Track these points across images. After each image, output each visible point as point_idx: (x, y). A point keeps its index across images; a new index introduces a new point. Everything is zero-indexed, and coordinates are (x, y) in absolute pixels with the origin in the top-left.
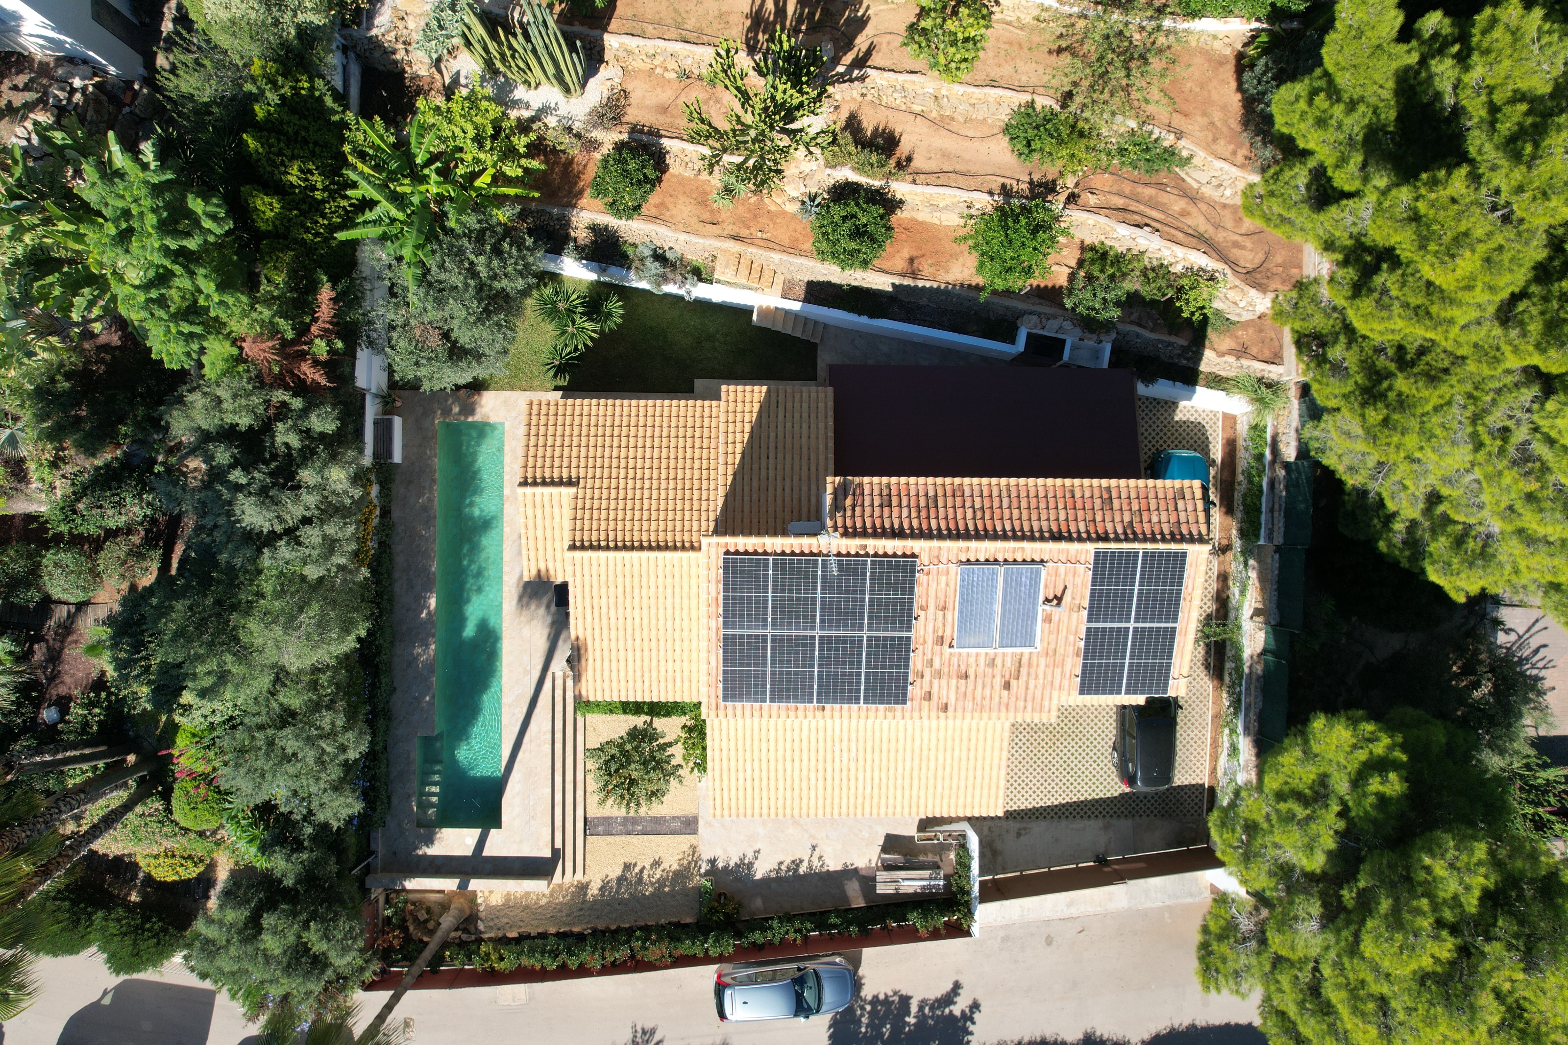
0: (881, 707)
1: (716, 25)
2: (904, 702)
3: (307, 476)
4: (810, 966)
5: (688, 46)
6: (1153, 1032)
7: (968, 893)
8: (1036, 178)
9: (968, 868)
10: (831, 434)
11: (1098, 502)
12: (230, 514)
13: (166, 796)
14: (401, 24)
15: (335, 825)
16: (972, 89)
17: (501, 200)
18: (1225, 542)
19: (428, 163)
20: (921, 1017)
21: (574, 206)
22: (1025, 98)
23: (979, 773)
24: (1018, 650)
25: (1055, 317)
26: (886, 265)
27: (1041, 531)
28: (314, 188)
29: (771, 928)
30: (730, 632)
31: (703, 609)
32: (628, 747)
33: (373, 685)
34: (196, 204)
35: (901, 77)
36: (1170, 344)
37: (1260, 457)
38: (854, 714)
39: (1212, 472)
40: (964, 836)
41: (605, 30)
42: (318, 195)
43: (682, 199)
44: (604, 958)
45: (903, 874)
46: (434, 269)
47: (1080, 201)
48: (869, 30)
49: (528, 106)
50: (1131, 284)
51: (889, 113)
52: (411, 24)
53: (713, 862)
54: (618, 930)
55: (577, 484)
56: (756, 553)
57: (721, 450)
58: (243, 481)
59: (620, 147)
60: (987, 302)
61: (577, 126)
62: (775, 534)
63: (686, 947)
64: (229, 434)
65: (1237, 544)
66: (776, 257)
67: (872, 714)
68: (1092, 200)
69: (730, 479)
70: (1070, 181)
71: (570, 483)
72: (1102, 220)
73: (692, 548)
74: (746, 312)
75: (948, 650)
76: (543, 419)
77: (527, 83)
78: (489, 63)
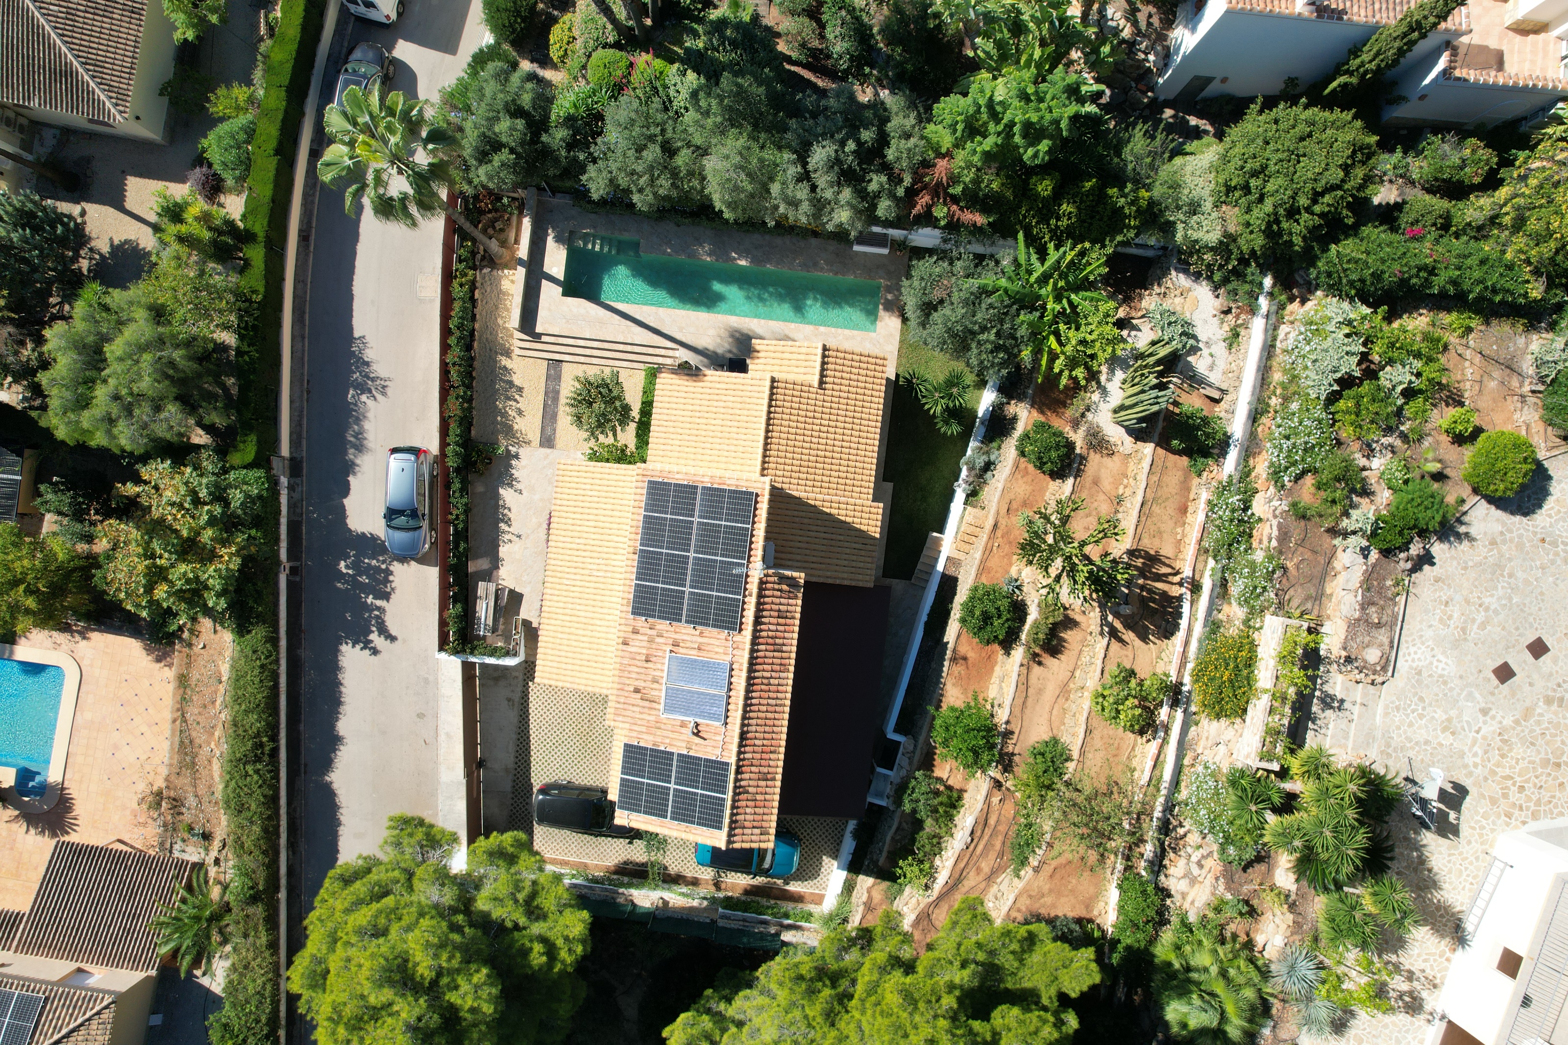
0: (631, 596)
1: (1153, 528)
2: (633, 613)
3: (847, 194)
4: (425, 524)
5: (1138, 505)
6: (338, 792)
7: (472, 653)
8: (1016, 759)
9: (491, 655)
10: (838, 582)
11: (765, 770)
12: (824, 135)
13: (617, 45)
14: (1178, 292)
15: (584, 178)
16: (1085, 715)
17: (1037, 353)
18: (723, 886)
19: (1070, 303)
20: (370, 608)
21: (1032, 406)
22: (1075, 755)
23: (570, 667)
24: (662, 701)
25: (910, 763)
26: (963, 638)
27: (749, 725)
28: (1058, 219)
29: (462, 496)
30: (699, 491)
31: (718, 473)
32: (618, 404)
33: (685, 212)
34: (1044, 146)
35: (1099, 663)
36: (881, 851)
37: (786, 916)
38: (628, 576)
39: (780, 882)
40: (515, 655)
41: (1158, 444)
42: (1053, 222)
43: (1029, 488)
44: (454, 364)
45: (492, 604)
46: (989, 301)
47: (995, 791)
48: (1138, 642)
49: (1108, 380)
50: (929, 825)
51: (1076, 652)
52: (1178, 300)
53: (517, 456)
54: (472, 378)
55: (820, 387)
56: (755, 516)
57: (835, 498)
58: (847, 149)
59: (1070, 446)
60: (927, 712)
61: (1089, 416)
62: (767, 532)
63: (454, 429)
64: (883, 140)
65: (721, 895)
66: (978, 555)
67: (627, 589)
68: (995, 800)
69: (812, 502)
70: (1009, 784)
71: (821, 383)
72: (979, 805)
73: (763, 469)
74: (941, 530)
75: (669, 648)
76: (872, 367)
77: (1124, 382)
78: (1141, 356)
